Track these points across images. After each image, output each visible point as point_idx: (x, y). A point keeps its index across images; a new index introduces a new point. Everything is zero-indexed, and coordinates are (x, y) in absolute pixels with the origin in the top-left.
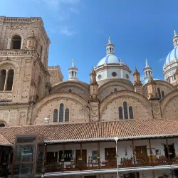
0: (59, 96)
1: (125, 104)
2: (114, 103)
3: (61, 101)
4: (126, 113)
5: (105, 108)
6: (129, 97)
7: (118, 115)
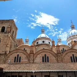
0: (17, 51)
1: (45, 55)
2: (40, 55)
3: (18, 53)
4: (45, 59)
5: (36, 57)
6: (47, 52)
7: (41, 60)
